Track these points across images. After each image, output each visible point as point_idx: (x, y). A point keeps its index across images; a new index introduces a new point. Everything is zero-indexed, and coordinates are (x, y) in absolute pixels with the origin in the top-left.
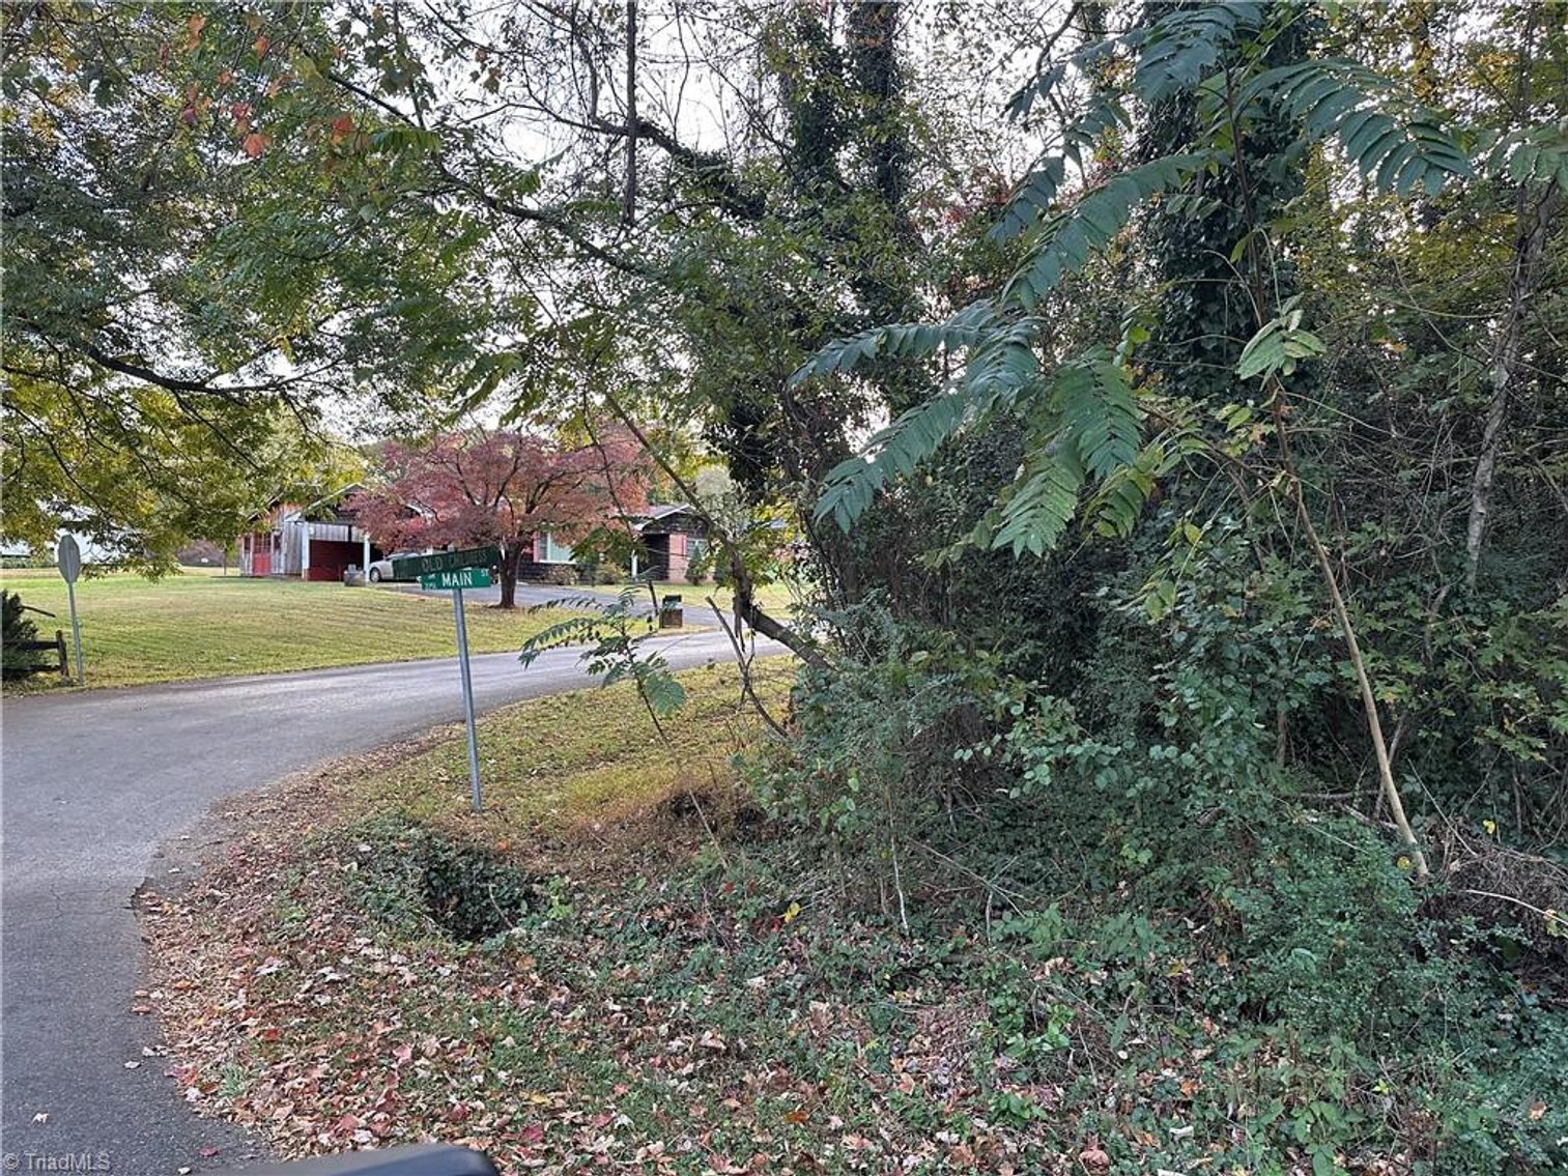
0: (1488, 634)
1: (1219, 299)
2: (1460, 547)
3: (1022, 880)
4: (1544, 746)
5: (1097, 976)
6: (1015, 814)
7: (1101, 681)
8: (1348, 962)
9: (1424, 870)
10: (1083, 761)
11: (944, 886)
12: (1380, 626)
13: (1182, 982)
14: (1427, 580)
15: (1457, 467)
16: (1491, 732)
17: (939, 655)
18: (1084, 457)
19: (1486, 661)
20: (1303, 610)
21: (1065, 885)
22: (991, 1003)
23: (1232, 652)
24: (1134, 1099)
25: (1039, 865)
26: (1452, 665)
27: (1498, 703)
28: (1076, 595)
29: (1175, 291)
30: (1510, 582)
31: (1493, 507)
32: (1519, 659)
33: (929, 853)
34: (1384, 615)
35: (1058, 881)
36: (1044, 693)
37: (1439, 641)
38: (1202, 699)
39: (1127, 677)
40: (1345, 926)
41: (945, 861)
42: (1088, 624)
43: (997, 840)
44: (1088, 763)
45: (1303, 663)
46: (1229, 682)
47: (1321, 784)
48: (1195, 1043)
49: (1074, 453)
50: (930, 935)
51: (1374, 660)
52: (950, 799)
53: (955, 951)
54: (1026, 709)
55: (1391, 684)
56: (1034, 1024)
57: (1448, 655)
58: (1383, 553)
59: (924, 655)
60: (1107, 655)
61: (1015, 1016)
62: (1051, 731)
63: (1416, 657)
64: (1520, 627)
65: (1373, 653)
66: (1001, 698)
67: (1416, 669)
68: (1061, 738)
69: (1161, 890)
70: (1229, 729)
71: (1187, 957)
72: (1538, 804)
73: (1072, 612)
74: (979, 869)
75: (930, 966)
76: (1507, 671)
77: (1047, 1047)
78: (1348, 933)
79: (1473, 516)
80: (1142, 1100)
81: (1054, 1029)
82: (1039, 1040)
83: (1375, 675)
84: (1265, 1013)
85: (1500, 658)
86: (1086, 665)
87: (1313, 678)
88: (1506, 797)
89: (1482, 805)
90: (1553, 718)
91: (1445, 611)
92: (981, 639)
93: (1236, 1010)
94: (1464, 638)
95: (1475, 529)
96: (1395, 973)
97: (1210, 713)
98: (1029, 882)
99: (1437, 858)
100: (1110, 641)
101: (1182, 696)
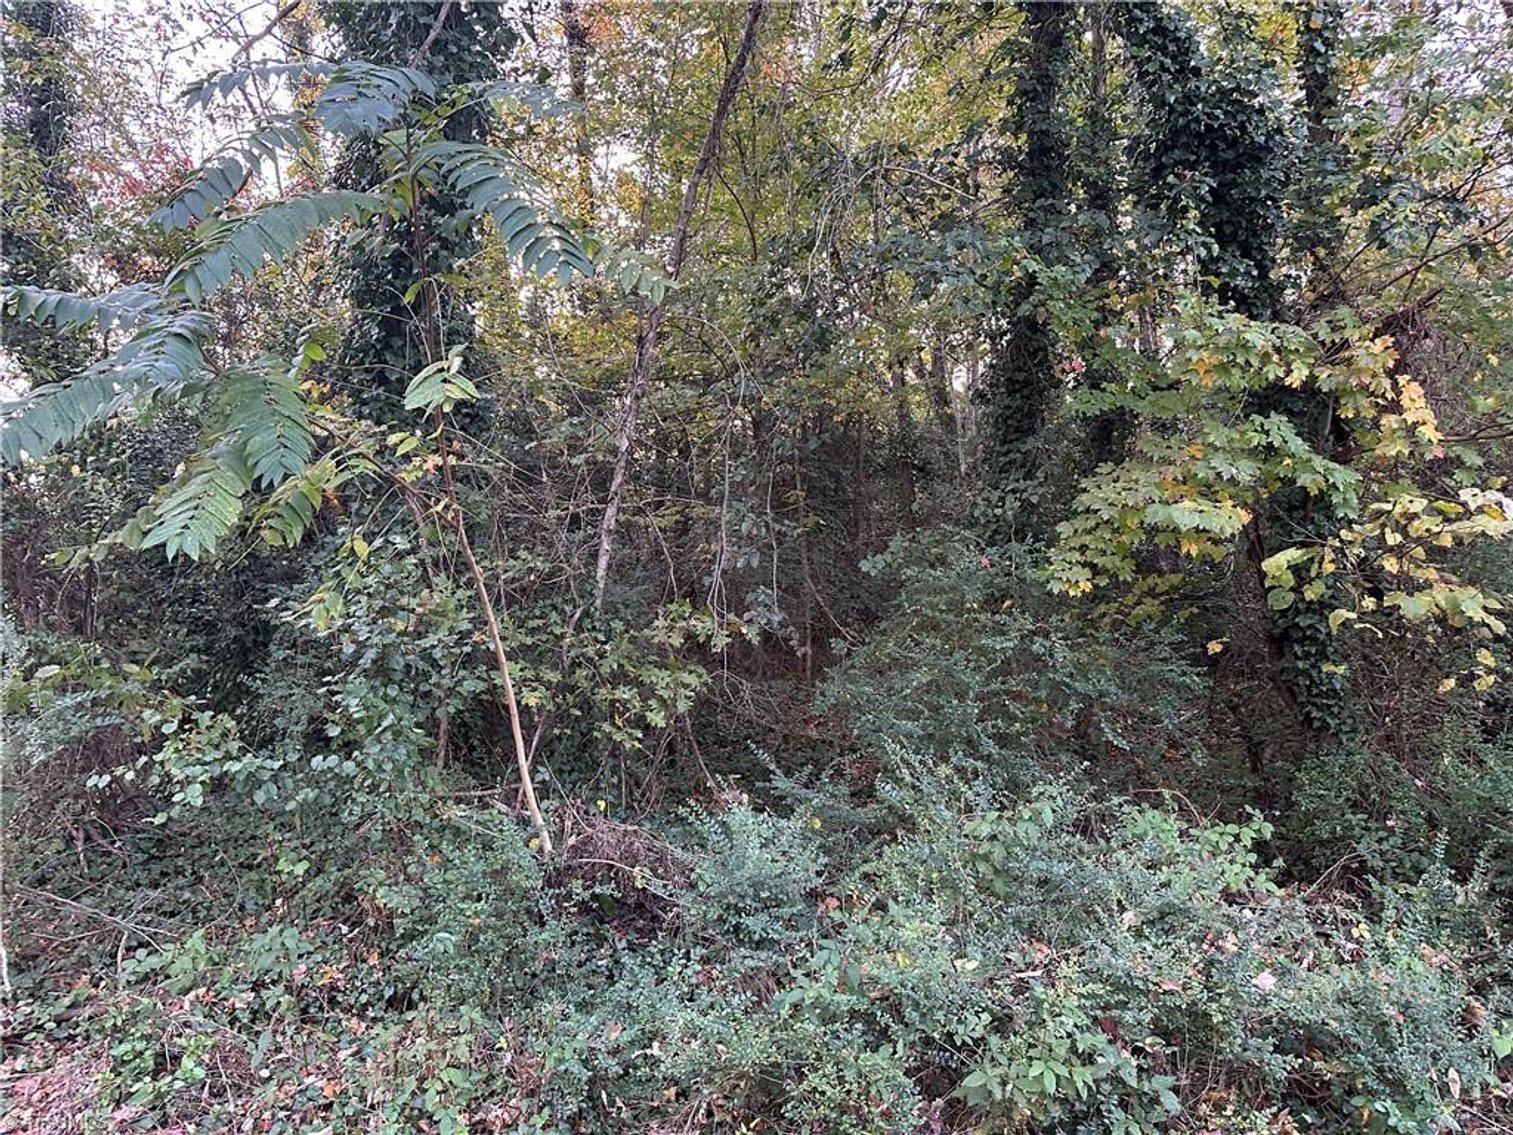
0: (607, 647)
1: (402, 334)
2: (591, 576)
3: (164, 914)
4: (640, 735)
5: (242, 999)
6: (162, 843)
7: (270, 695)
8: (482, 938)
9: (548, 847)
10: (241, 777)
11: (67, 935)
12: (529, 641)
13: (333, 988)
14: (566, 602)
15: (592, 512)
16: (606, 727)
17: (74, 669)
18: (250, 463)
19: (605, 670)
20: (465, 626)
21: (215, 912)
22: (113, 1052)
23: (398, 663)
24: (273, 1116)
25: (187, 895)
26: (581, 673)
27: (613, 702)
28: (250, 607)
29: (363, 319)
30: (627, 606)
31: (616, 546)
32: (628, 667)
33: (49, 901)
34: (533, 631)
35: (208, 909)
36: (202, 709)
37: (572, 653)
38: (367, 709)
39: (296, 691)
40: (479, 906)
41: (70, 907)
42: (261, 638)
43: (141, 875)
44: (247, 779)
45: (462, 673)
46: (393, 691)
47: (473, 782)
48: (341, 1045)
49: (241, 458)
50: (42, 993)
51: (522, 670)
52: (81, 835)
53: (73, 1006)
54: (180, 726)
55: (534, 690)
56: (167, 1062)
57: (579, 665)
58: (532, 577)
59: (55, 669)
60: (278, 669)
61: (144, 1060)
62: (207, 749)
63: (554, 667)
64: (630, 642)
65: (522, 664)
66: (151, 717)
67: (554, 677)
68: (219, 755)
69: (318, 901)
70: (389, 735)
71: (339, 963)
72: (638, 785)
73: (244, 625)
74: (113, 909)
75: (39, 1028)
76: (619, 678)
77: (178, 1085)
78: (483, 911)
79: (601, 552)
80: (282, 1114)
81: (187, 1063)
82: (170, 1078)
83: (521, 684)
84: (410, 1001)
85: (615, 666)
86: (255, 679)
87: (470, 686)
88: (615, 780)
89: (599, 789)
90: (648, 714)
91: (579, 629)
92: (135, 653)
93: (383, 1004)
94: (590, 651)
95: (603, 562)
96: (519, 941)
97: (372, 722)
98: (172, 915)
99: (558, 837)
100: (281, 655)
101: (347, 707)
